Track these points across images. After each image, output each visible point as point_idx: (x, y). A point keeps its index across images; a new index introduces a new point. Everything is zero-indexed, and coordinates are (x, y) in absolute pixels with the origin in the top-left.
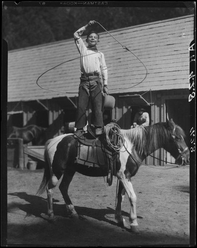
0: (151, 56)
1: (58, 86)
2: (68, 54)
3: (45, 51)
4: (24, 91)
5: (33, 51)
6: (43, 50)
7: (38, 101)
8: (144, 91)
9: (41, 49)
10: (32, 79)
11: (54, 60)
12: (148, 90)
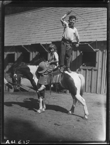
0: (99, 17)
1: (37, 37)
2: (45, 16)
3: (32, 15)
4: (16, 39)
5: (25, 14)
6: (30, 14)
7: (23, 46)
8: (92, 41)
9: (29, 13)
10: (21, 32)
11: (36, 21)
12: (95, 40)
